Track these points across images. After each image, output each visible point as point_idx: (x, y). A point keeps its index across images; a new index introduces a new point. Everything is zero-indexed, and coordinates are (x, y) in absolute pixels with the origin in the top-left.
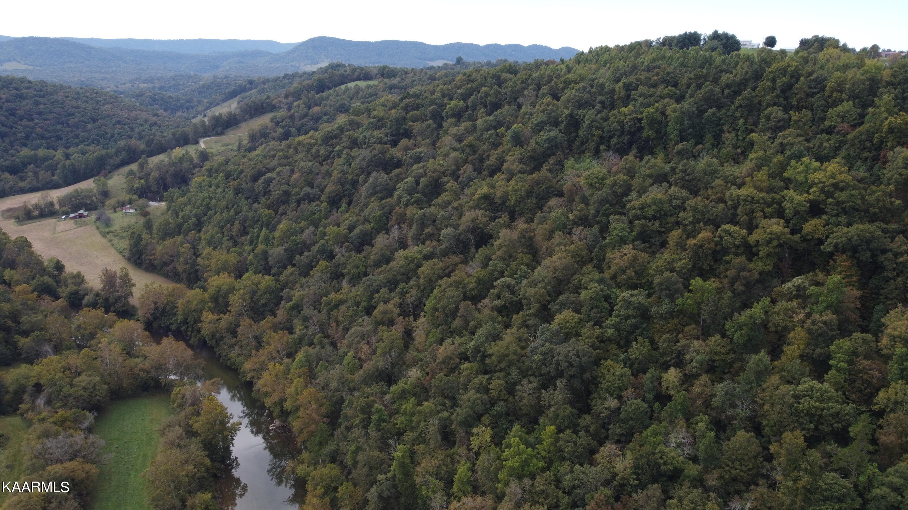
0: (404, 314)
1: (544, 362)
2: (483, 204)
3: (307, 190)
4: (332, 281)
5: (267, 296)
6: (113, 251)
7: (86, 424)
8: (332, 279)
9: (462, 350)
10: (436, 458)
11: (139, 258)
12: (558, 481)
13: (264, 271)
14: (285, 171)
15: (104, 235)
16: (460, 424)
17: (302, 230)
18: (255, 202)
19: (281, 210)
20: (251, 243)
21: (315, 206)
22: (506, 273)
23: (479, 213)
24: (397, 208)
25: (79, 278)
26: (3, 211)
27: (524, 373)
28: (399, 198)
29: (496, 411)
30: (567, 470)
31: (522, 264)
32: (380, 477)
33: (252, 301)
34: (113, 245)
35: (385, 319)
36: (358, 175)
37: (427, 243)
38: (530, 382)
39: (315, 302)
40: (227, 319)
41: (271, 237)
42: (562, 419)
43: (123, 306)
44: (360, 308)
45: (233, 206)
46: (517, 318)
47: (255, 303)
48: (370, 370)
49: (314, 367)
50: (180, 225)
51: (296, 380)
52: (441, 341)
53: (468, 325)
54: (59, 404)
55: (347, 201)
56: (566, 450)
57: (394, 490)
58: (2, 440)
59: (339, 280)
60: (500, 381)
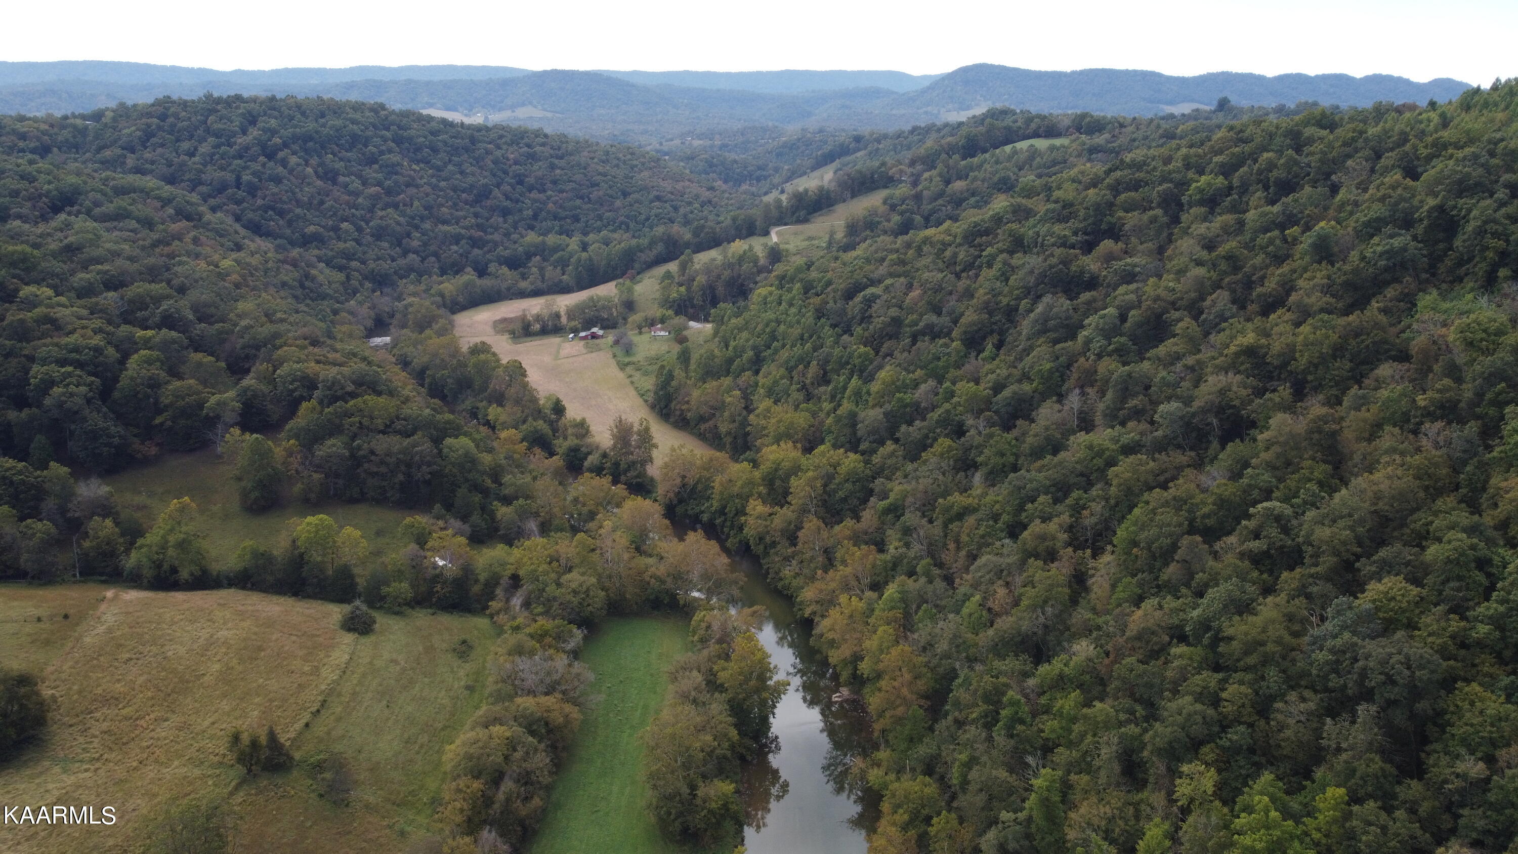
0: (1076, 543)
1: (1335, 667)
2: (1242, 363)
3: (933, 318)
4: (957, 473)
5: (849, 486)
6: (633, 392)
7: (571, 645)
8: (956, 470)
9: (1175, 621)
10: (1108, 803)
11: (666, 406)
13: (848, 445)
14: (897, 285)
15: (622, 366)
16: (1159, 752)
17: (916, 385)
18: (845, 332)
19: (884, 350)
20: (833, 397)
21: (941, 346)
22: (1276, 494)
23: (1233, 379)
24: (1082, 360)
25: (582, 428)
26: (495, 322)
27: (1293, 682)
28: (1088, 341)
29: (1230, 740)
31: (1310, 480)
32: (1005, 815)
33: (825, 492)
34: (632, 383)
35: (1041, 549)
36: (1019, 299)
37: (1131, 424)
38: (1304, 700)
39: (924, 505)
40: (785, 514)
41: (865, 390)
42: (1362, 778)
43: (637, 477)
44: (1000, 525)
45: (811, 337)
46: (1289, 579)
47: (830, 496)
48: (1005, 632)
49: (913, 611)
50: (730, 361)
51: (881, 629)
52: (1138, 601)
53: (1193, 578)
54: (540, 609)
55: (995, 341)
56: (1364, 838)
57: (1027, 843)
58: (464, 650)
59: (969, 473)
60: (1243, 689)
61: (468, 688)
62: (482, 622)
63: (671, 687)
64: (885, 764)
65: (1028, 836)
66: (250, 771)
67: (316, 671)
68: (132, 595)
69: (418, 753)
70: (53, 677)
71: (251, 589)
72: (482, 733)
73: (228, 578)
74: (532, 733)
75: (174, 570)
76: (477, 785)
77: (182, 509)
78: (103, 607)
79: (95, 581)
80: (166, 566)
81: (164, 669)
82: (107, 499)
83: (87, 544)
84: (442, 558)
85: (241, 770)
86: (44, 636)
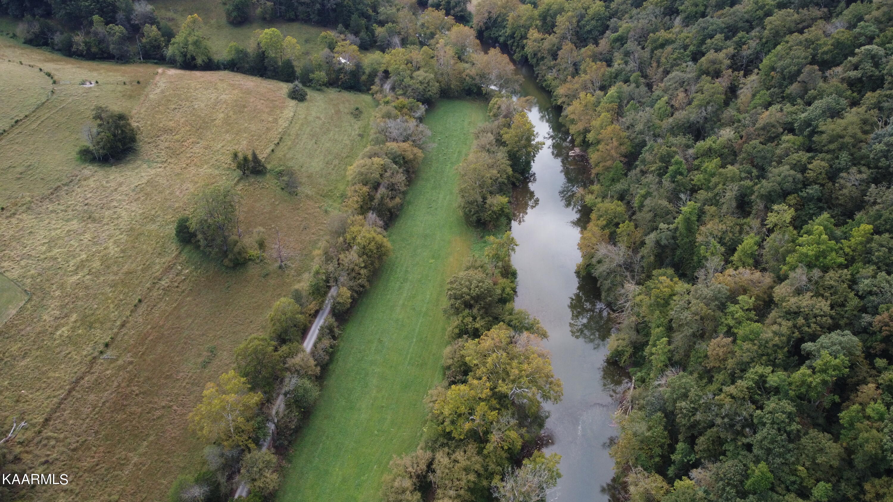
0: (734, 67)
1: (886, 154)
4: (664, 17)
5: (593, 22)
7: (418, 114)
8: (665, 14)
9: (790, 120)
10: (725, 223)
12: (853, 282)
16: (762, 197)
27: (856, 161)
29: (808, 193)
30: (869, 274)
32: (662, 226)
33: (578, 26)
35: (711, 69)
38: (860, 172)
39: (640, 37)
40: (551, 40)
42: (885, 220)
43: (461, 11)
44: (688, 52)
46: (870, 97)
47: (581, 29)
48: (680, 120)
49: (624, 105)
51: (603, 114)
52: (768, 105)
53: (806, 93)
54: (401, 92)
56: (876, 254)
57: (673, 241)
58: (357, 113)
59: (673, 17)
60: (823, 163)
61: (360, 135)
62: (367, 98)
63: (475, 142)
64: (596, 193)
65: (674, 238)
66: (244, 173)
67: (276, 121)
68: (172, 72)
69: (333, 170)
70: (136, 116)
71: (237, 72)
72: (368, 161)
73: (223, 64)
74: (396, 163)
75: (193, 58)
76: (365, 189)
77: (194, 22)
78: (157, 78)
79: (151, 63)
80: (189, 56)
81: (194, 115)
82: (152, 13)
83: (144, 40)
84: (344, 58)
85: (239, 172)
86: (128, 93)
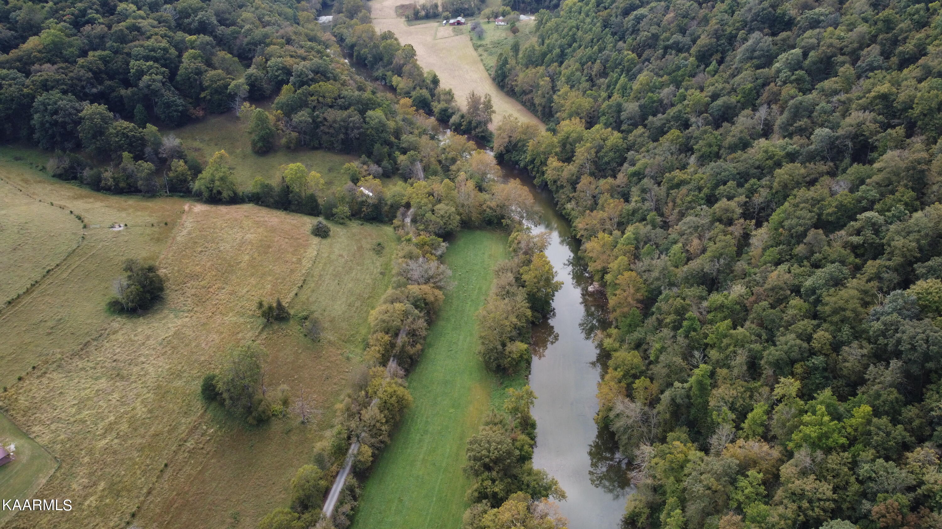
0: (746, 215)
1: (883, 334)
2: (877, 105)
3: (678, 37)
4: (680, 154)
5: (612, 154)
6: (482, 67)
7: (439, 253)
8: (680, 151)
9: (796, 282)
10: (736, 388)
11: (502, 81)
12: (854, 465)
13: (614, 124)
14: (659, 7)
15: (476, 48)
16: (769, 363)
17: (662, 86)
18: (620, 40)
19: (644, 56)
20: (608, 87)
21: (683, 59)
22: (877, 206)
23: (868, 116)
24: (772, 84)
25: (450, 94)
26: (397, 7)
27: (857, 335)
28: (779, 71)
29: (813, 363)
30: (869, 458)
31: (900, 201)
32: (677, 384)
33: (596, 156)
34: (482, 60)
35: (724, 217)
36: (738, 29)
37: (796, 138)
38: (861, 347)
39: (657, 172)
40: (570, 169)
41: (628, 87)
42: (883, 402)
43: (482, 132)
44: (701, 195)
45: (598, 41)
46: (871, 267)
47: (599, 159)
48: (694, 270)
49: (641, 246)
50: (544, 55)
51: (620, 258)
52: (777, 263)
53: (813, 255)
54: (422, 227)
55: (718, 58)
56: (875, 438)
57: (687, 400)
58: (379, 249)
59: (688, 154)
60: (827, 334)
61: (381, 273)
62: (388, 230)
63: (495, 280)
64: (614, 336)
65: (688, 397)
66: (268, 320)
67: (299, 261)
68: (199, 208)
69: (355, 312)
70: (164, 262)
71: (261, 205)
72: (389, 306)
73: (248, 197)
74: (417, 307)
75: (219, 193)
76: (387, 338)
77: (221, 157)
78: (184, 217)
79: (177, 196)
80: (215, 191)
81: (220, 258)
82: (179, 147)
83: (171, 174)
84: (368, 189)
85: (263, 320)
86: (157, 236)
